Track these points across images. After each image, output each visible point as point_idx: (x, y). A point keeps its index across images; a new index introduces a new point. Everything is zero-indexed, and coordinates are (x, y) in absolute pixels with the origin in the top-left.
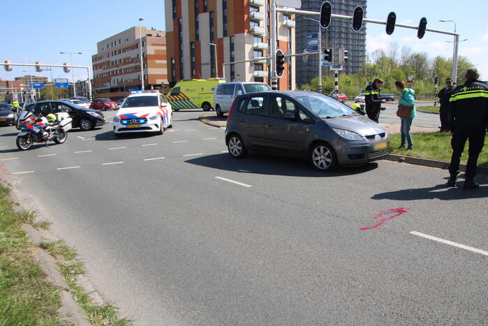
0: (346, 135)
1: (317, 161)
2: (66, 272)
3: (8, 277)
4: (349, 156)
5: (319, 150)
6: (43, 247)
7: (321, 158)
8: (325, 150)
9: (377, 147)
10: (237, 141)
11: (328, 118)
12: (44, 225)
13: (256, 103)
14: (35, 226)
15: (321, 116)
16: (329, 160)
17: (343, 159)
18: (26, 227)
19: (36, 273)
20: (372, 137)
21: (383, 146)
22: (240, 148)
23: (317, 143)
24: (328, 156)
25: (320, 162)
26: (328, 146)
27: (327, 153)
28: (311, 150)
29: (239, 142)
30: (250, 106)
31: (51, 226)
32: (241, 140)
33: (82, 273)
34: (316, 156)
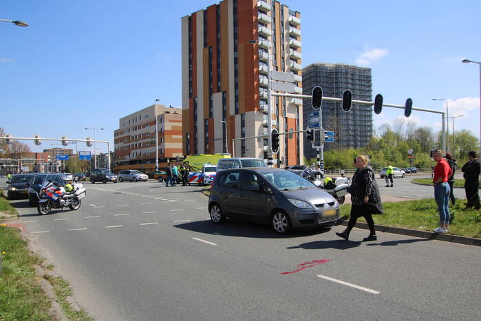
0: (298, 204)
1: (277, 226)
2: (59, 293)
3: (20, 292)
4: (301, 221)
5: (278, 217)
6: (46, 277)
7: (279, 223)
8: (282, 216)
9: (325, 214)
10: (217, 209)
11: (286, 190)
12: (50, 267)
13: (233, 178)
14: (43, 267)
15: (279, 189)
16: (285, 225)
17: (296, 224)
18: (36, 266)
19: (38, 291)
20: (322, 205)
21: (332, 212)
22: (219, 215)
23: (276, 211)
24: (285, 222)
25: (279, 226)
26: (284, 213)
27: (283, 219)
28: (272, 217)
29: (218, 210)
30: (228, 180)
31: (55, 269)
32: (220, 209)
33: (70, 295)
34: (276, 221)
